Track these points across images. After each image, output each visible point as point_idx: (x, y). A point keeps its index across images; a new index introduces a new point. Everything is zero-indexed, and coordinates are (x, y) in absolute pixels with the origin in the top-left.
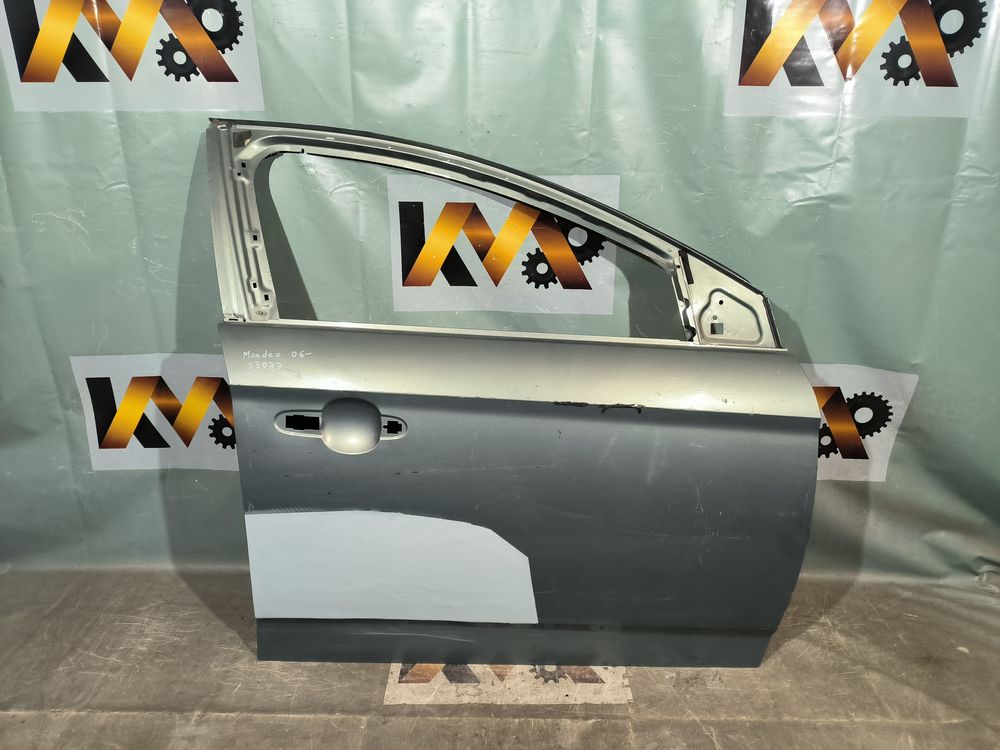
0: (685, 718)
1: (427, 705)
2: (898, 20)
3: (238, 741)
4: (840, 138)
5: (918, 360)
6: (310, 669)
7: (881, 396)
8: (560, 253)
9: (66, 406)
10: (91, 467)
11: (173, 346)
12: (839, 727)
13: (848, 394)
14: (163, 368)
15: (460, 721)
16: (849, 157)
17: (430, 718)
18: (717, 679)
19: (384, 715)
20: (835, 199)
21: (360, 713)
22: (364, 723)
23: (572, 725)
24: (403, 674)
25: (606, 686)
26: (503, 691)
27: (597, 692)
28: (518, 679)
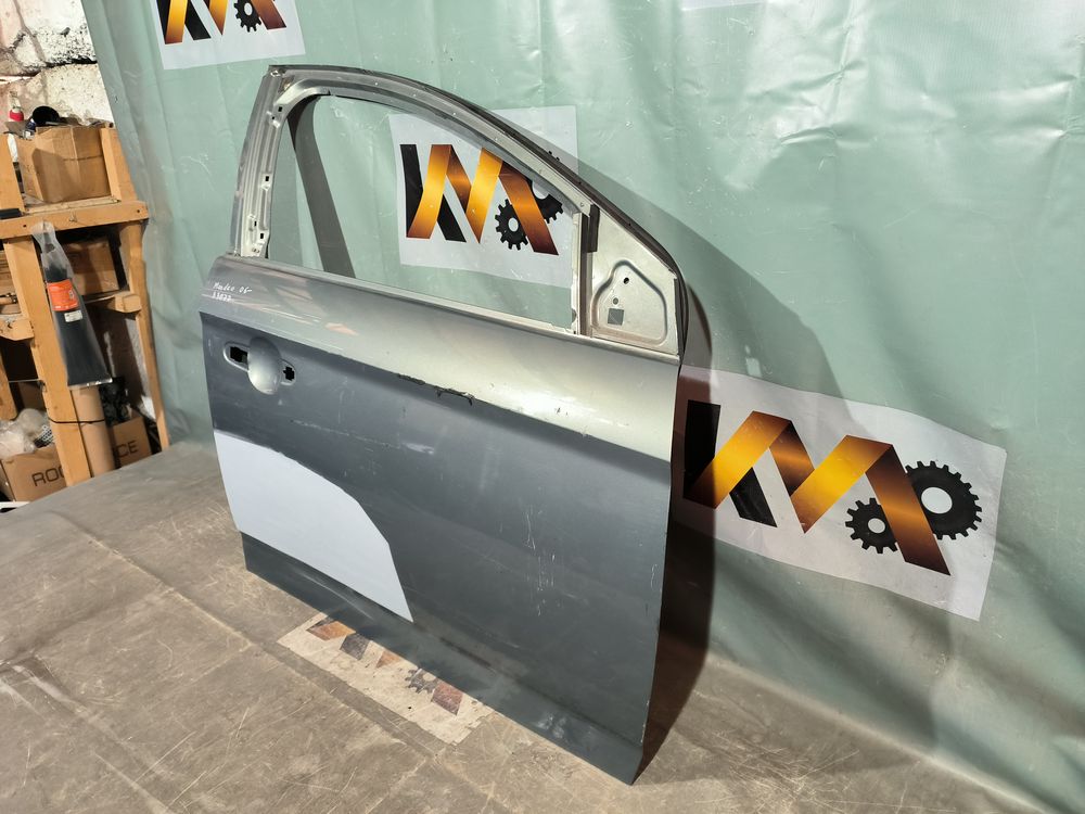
0: (480, 789)
1: (302, 658)
3: (168, 620)
5: (1002, 423)
6: (268, 593)
7: (958, 475)
8: (527, 207)
13: (907, 459)
15: (304, 682)
16: (864, 59)
17: (289, 668)
18: (567, 771)
19: (265, 650)
20: (843, 132)
21: (253, 639)
22: (246, 648)
23: (377, 734)
24: (318, 624)
25: (453, 718)
26: (367, 676)
27: (438, 719)
28: (391, 673)
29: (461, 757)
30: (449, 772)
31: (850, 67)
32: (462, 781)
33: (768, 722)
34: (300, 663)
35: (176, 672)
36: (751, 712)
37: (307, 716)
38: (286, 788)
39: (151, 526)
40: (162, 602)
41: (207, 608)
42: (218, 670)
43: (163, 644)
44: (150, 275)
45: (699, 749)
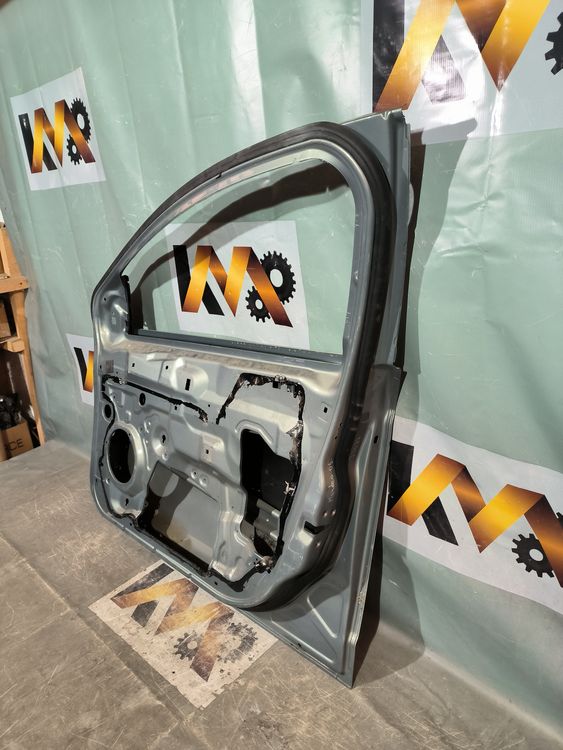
4: (491, 166)
10: (81, 400)
15: (101, 644)
16: (504, 191)
17: (93, 632)
18: (284, 741)
19: (78, 614)
20: (488, 249)
21: (73, 605)
22: (65, 612)
23: (146, 697)
24: (119, 594)
25: (204, 684)
26: (147, 642)
27: (193, 685)
28: (165, 640)
29: (205, 722)
30: (194, 735)
31: (492, 197)
32: (203, 745)
33: (449, 705)
34: (101, 627)
35: (12, 632)
36: (437, 695)
37: (98, 675)
38: (72, 739)
39: (20, 507)
40: (16, 570)
41: (45, 576)
42: (43, 630)
43: (10, 607)
44: (30, 327)
45: (391, 728)
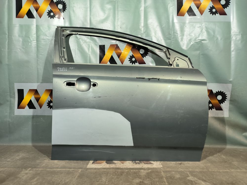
0: (179, 170)
1: (100, 168)
2: (211, 2)
3: (41, 174)
5: (231, 80)
7: (223, 92)
8: (138, 55)
9: (11, 97)
10: (14, 114)
11: (41, 81)
12: (227, 172)
13: (214, 92)
14: (38, 87)
19: (87, 169)
20: (203, 40)
22: (80, 171)
23: (144, 171)
25: (154, 165)
37: (121, 174)
